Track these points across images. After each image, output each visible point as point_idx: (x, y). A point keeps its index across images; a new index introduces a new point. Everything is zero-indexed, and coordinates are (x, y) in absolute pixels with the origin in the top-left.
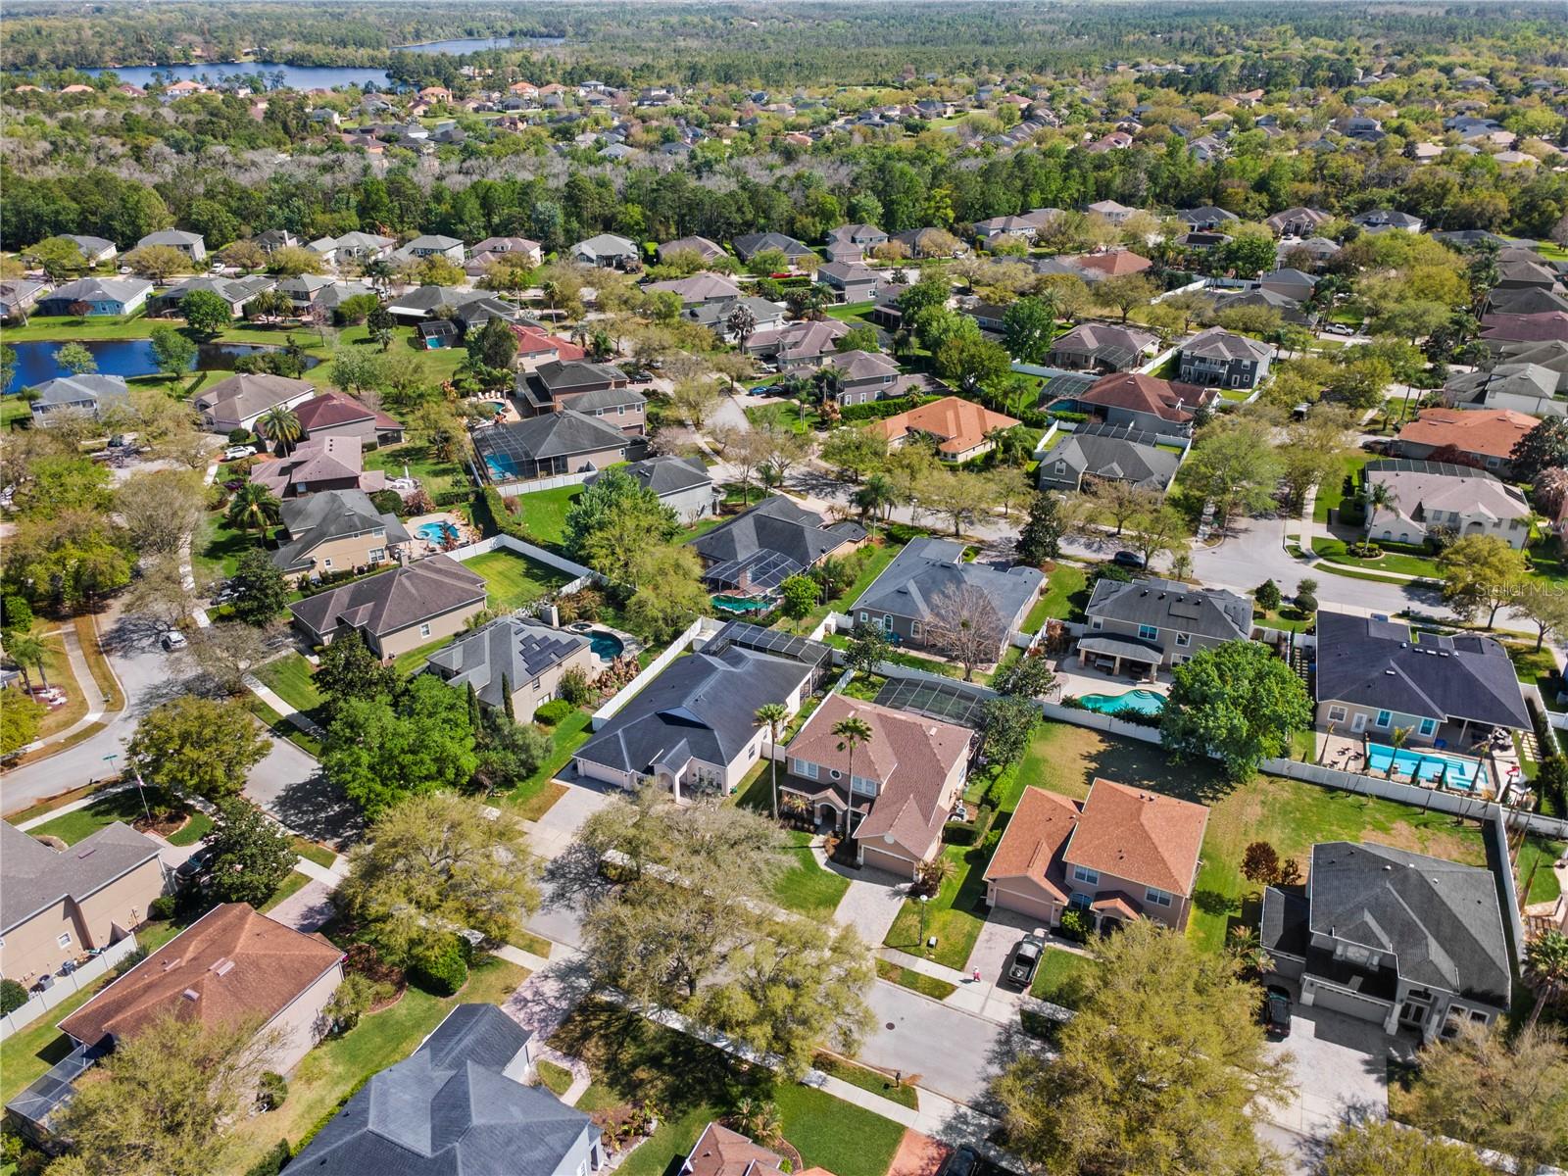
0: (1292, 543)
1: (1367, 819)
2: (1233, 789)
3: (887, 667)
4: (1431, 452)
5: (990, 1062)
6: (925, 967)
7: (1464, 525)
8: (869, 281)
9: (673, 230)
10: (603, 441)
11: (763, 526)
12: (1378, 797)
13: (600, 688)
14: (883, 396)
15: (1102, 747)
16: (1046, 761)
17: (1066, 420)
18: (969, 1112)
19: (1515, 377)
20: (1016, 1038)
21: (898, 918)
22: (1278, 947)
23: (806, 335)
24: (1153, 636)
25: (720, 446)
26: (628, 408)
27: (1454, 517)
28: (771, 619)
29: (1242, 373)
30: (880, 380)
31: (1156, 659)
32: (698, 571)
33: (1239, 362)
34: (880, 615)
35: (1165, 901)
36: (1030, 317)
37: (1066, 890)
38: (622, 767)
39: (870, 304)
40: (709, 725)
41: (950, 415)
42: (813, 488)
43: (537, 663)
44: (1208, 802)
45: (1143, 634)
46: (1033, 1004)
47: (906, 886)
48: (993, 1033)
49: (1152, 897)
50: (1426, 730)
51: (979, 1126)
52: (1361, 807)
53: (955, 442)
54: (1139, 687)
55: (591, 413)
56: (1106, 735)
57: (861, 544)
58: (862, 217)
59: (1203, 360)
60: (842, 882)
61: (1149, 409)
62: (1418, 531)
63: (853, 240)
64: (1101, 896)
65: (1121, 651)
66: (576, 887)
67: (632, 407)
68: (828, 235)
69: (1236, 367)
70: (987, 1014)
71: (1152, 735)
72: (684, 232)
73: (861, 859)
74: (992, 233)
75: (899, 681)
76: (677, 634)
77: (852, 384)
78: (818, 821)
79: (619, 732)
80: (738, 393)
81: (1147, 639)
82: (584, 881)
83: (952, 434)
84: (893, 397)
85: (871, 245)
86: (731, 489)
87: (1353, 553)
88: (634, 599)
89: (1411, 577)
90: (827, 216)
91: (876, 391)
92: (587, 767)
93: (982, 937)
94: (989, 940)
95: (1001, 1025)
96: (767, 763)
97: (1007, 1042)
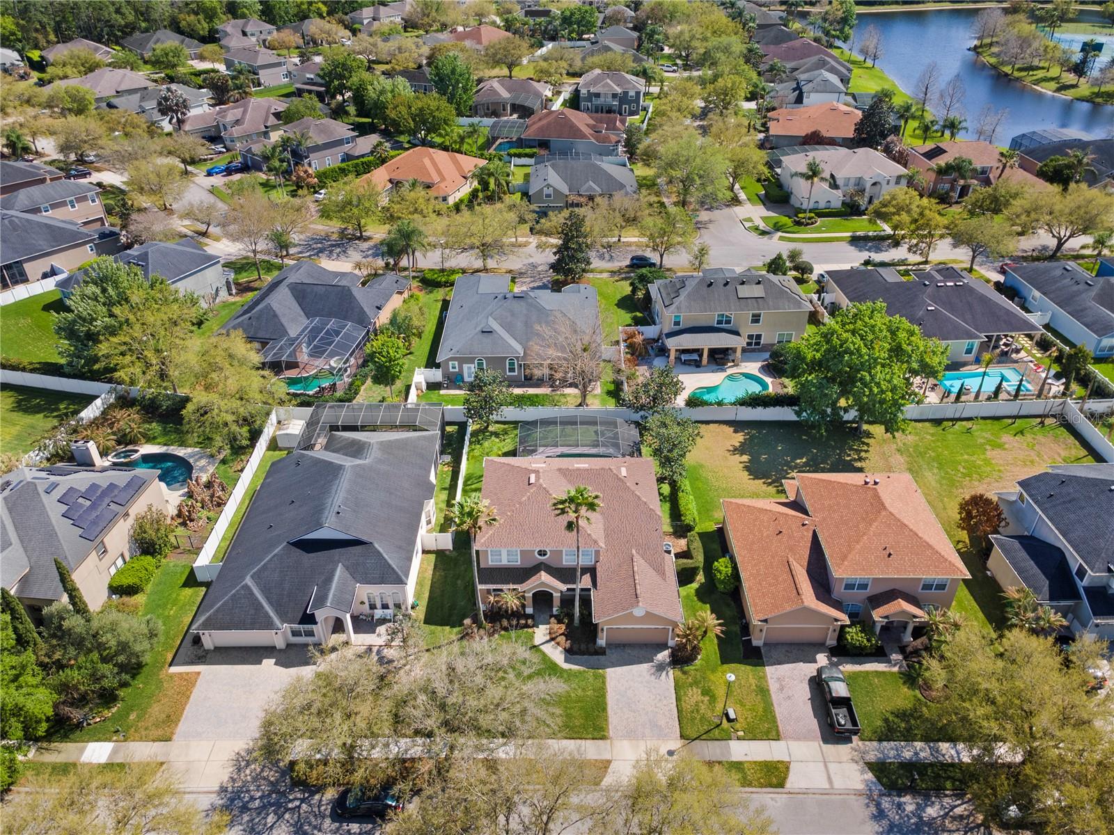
0: (748, 225)
1: (980, 441)
2: (868, 445)
3: (510, 413)
4: (801, 139)
6: (741, 750)
7: (868, 186)
8: (279, 64)
9: (52, 37)
11: (301, 293)
12: (984, 418)
13: (184, 524)
14: (347, 158)
15: (739, 438)
16: (702, 466)
17: (519, 156)
19: (818, 79)
20: (885, 803)
21: (678, 699)
22: (1051, 599)
23: (245, 112)
24: (728, 322)
25: (203, 228)
26: (79, 200)
27: (859, 182)
28: (352, 391)
29: (629, 102)
30: (339, 143)
31: (739, 343)
33: (626, 93)
34: (471, 360)
35: (941, 587)
36: (453, 71)
37: (837, 605)
38: (269, 625)
39: (285, 86)
40: (364, 538)
41: (427, 161)
42: (321, 251)
43: (94, 523)
44: (858, 464)
45: (719, 322)
46: (874, 751)
47: (664, 656)
48: (861, 811)
49: (927, 587)
50: (969, 351)
52: (969, 431)
53: (442, 185)
54: (730, 371)
55: (36, 211)
56: (737, 425)
57: (406, 295)
58: (243, 13)
59: (598, 95)
60: (596, 677)
61: (584, 136)
62: (836, 198)
63: (244, 34)
64: (878, 600)
65: (706, 342)
66: (271, 819)
67: (84, 199)
68: (217, 31)
69: (624, 99)
70: (839, 784)
71: (786, 414)
72: (64, 38)
73: (602, 642)
74: (365, 22)
75: (533, 423)
76: (255, 435)
77: (317, 148)
78: (529, 610)
79: (248, 581)
80: (196, 175)
81: (724, 326)
82: (278, 805)
83: (436, 179)
84: (358, 157)
85: (262, 37)
86: (237, 266)
87: (798, 223)
88: (190, 407)
89: (849, 234)
90: (210, 15)
91: (339, 152)
92: (210, 639)
93: (773, 687)
94: (782, 689)
95: (858, 793)
96: (432, 557)
97: (880, 815)
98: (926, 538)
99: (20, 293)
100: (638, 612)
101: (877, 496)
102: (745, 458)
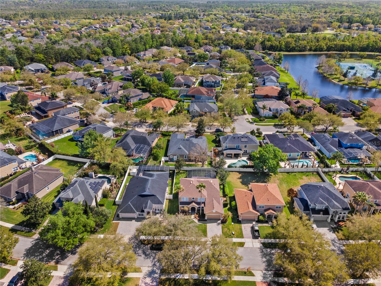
0: (247, 120)
1: (298, 177)
2: (271, 178)
3: (185, 168)
4: (263, 96)
5: (262, 258)
6: (235, 240)
7: (279, 111)
8: (119, 70)
9: (54, 61)
10: (72, 122)
11: (134, 138)
12: (299, 172)
13: (111, 192)
14: (140, 100)
15: (240, 175)
16: (231, 182)
17: (187, 100)
18: (266, 272)
19: (269, 79)
20: (264, 250)
21: (222, 230)
22: (304, 210)
23: (112, 86)
24: (239, 147)
25: (104, 119)
26: (74, 112)
27: (277, 110)
28: (147, 162)
29: (217, 84)
30: (139, 95)
31: (241, 152)
32: (125, 154)
33: (216, 81)
34: (176, 155)
35: (280, 207)
36: (169, 75)
37: (258, 211)
38: (134, 212)
39: (120, 76)
40: (154, 194)
41: (162, 102)
42: (135, 126)
43: (96, 190)
44: (268, 182)
45: (237, 147)
46: (263, 240)
47: (220, 222)
48: (258, 251)
49: (277, 207)
50: (298, 156)
51: (269, 274)
52: (295, 175)
53: (167, 108)
54: (239, 159)
55: (65, 115)
56: (240, 172)
57: (158, 138)
58: (108, 54)
59: (208, 82)
60: (205, 225)
61: (204, 94)
62: (271, 114)
63: (108, 60)
64: (266, 210)
65: (233, 152)
66: (138, 249)
67: (76, 112)
68: (100, 59)
69: (215, 83)
70: (255, 246)
71: (251, 170)
72: (57, 61)
73: (206, 218)
74: (142, 56)
75: (191, 171)
76: (125, 172)
77: (133, 97)
78: (190, 212)
79: (129, 203)
80: (99, 103)
81: (238, 148)
82: (139, 247)
83: (165, 107)
84: (143, 99)
85: (113, 61)
86: (115, 129)
87: (260, 120)
88: (111, 165)
89: (273, 124)
90: (98, 54)
91: (138, 98)
92: (122, 215)
93: (243, 228)
94: (245, 229)
95: (259, 248)
96: (168, 200)
97: (263, 252)
98: (277, 197)
99: (62, 136)
100: (214, 211)
101: (267, 188)
102: (241, 180)
